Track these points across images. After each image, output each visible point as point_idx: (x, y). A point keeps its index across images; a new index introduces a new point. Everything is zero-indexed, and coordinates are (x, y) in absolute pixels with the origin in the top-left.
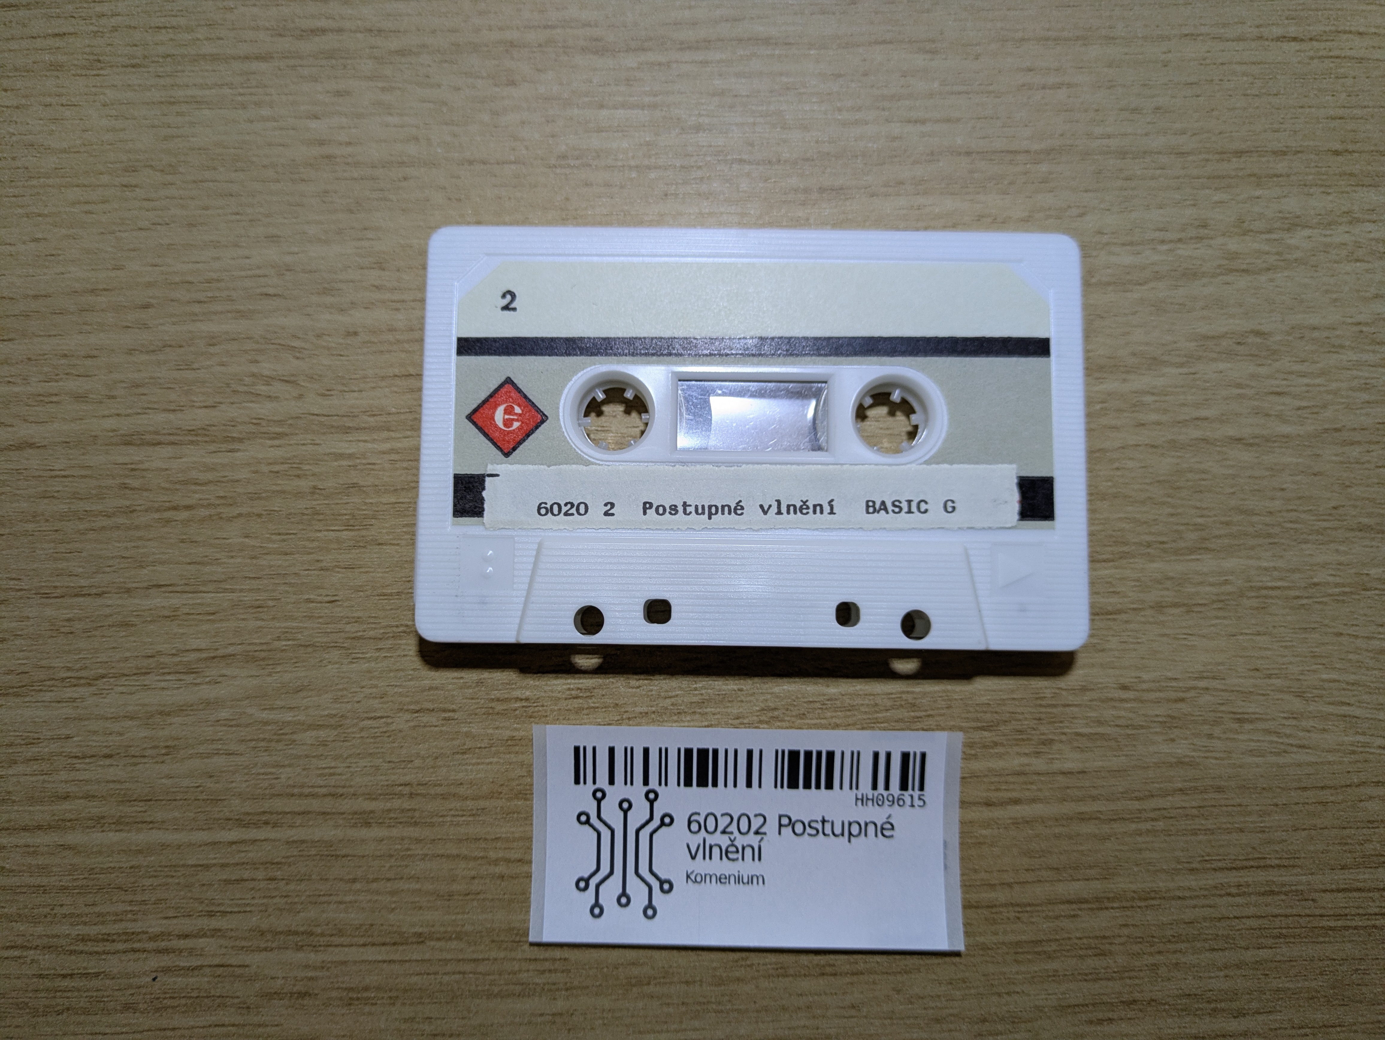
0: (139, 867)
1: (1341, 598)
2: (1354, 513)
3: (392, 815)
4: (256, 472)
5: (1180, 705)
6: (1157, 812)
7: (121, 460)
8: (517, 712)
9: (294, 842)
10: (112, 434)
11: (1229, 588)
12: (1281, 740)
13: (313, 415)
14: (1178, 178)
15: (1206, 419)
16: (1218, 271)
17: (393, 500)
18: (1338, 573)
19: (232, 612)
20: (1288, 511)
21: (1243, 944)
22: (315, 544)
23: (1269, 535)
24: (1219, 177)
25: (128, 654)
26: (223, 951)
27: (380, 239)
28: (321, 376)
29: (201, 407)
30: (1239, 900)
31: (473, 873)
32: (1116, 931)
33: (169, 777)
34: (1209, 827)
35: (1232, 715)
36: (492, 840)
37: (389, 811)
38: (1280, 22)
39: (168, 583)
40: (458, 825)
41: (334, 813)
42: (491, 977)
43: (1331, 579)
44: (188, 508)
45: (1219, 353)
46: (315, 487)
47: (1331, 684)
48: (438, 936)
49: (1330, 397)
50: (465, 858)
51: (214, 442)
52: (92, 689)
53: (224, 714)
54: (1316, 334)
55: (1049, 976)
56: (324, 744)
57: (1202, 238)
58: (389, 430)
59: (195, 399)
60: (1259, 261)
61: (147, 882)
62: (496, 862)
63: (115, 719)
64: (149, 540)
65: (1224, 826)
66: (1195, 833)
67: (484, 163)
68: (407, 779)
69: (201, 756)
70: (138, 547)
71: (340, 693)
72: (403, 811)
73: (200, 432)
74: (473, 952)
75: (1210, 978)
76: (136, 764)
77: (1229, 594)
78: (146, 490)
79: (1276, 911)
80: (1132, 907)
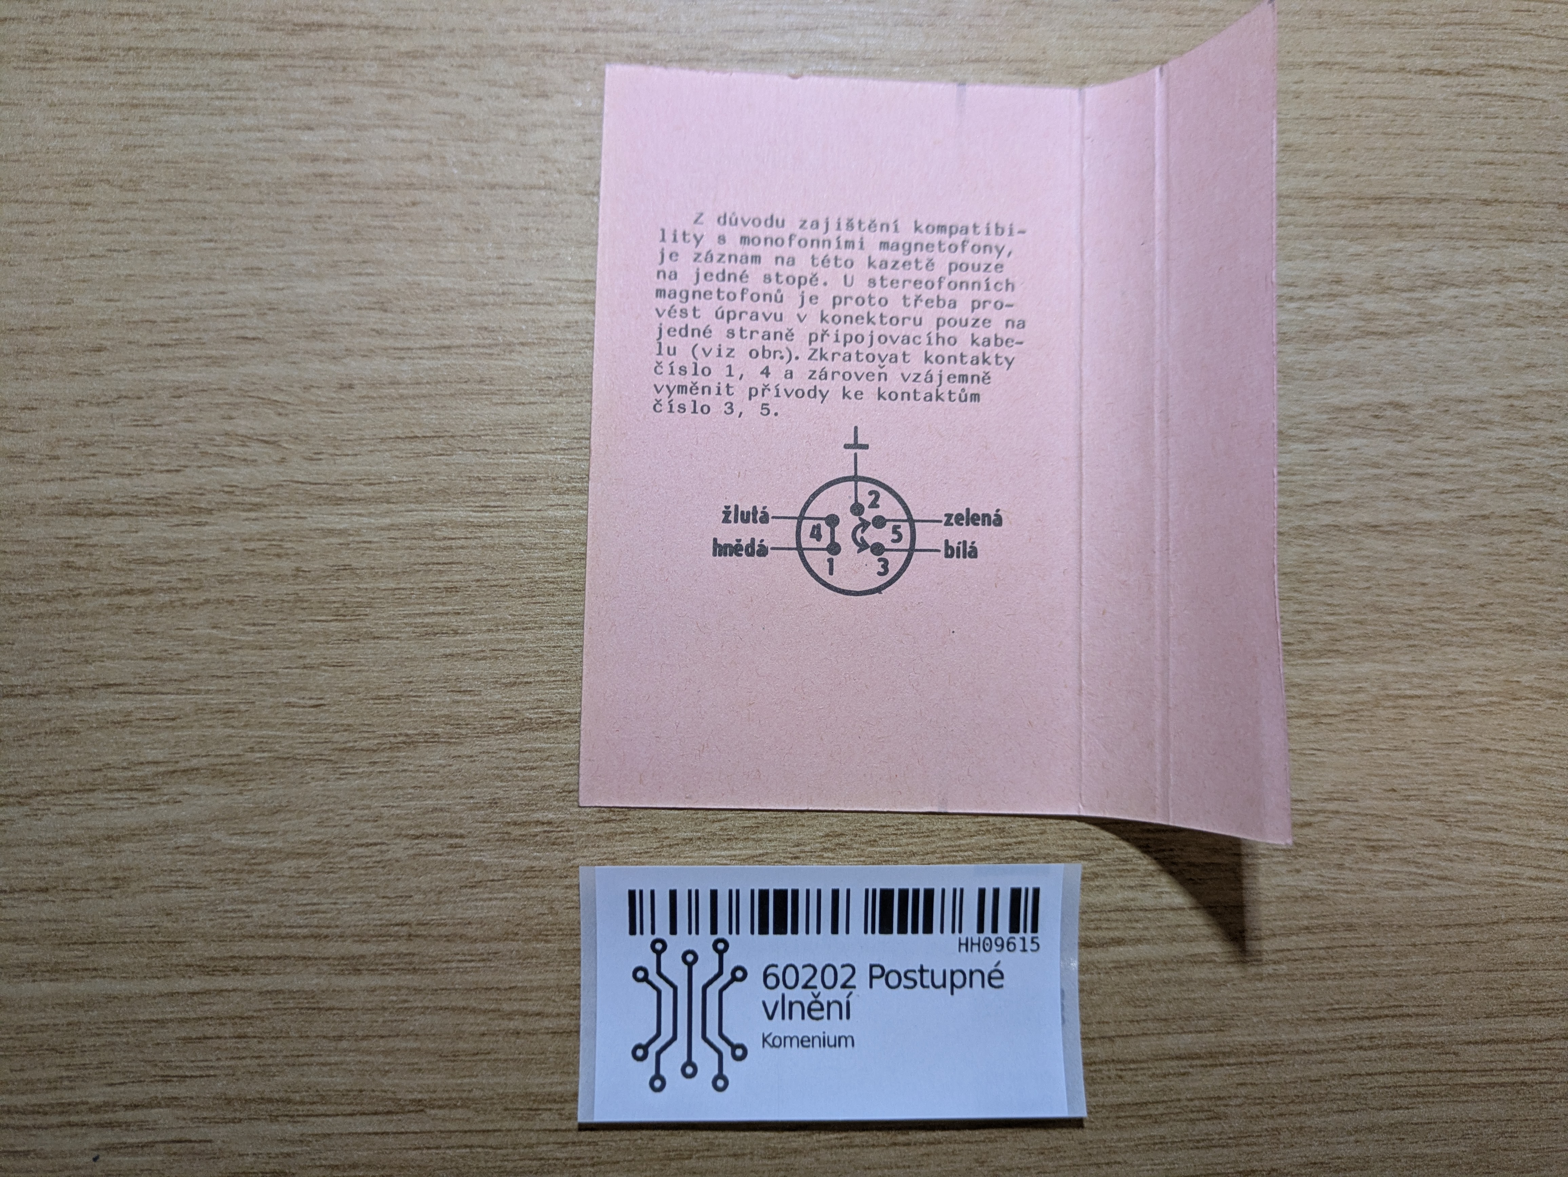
0: (79, 1023)
1: (1488, 709)
2: (1504, 612)
3: (386, 961)
4: (227, 550)
5: (1306, 831)
6: (1280, 954)
7: (63, 533)
8: (538, 838)
9: (268, 992)
10: (52, 502)
11: (1362, 697)
12: (1420, 871)
13: (298, 482)
14: (1310, 226)
15: (1338, 502)
16: (1354, 333)
17: (393, 585)
18: (1485, 680)
19: (195, 718)
20: (1430, 609)
21: (1375, 1104)
22: (299, 637)
23: (1408, 637)
24: (1356, 226)
25: (68, 767)
26: (182, 1123)
27: (381, 274)
28: (307, 436)
29: (162, 472)
30: (1373, 1054)
31: (483, 1028)
32: (1233, 1091)
33: (118, 915)
34: (1339, 970)
35: (1365, 843)
36: (506, 989)
37: (383, 955)
38: (1424, 53)
39: (118, 681)
40: (465, 972)
41: (316, 959)
42: (503, 1152)
43: (1477, 687)
44: (145, 592)
45: (1354, 427)
46: (298, 569)
47: (1477, 807)
48: (440, 1103)
49: (1477, 479)
50: (474, 1011)
51: (176, 513)
52: (26, 808)
53: (186, 839)
54: (1462, 407)
55: (1155, 1144)
56: (306, 876)
57: (1335, 296)
58: (388, 502)
59: (155, 461)
60: (1401, 323)
61: (88, 1042)
62: (510, 1016)
63: (53, 845)
64: (96, 630)
65: (1356, 970)
66: (1322, 977)
67: (509, 188)
68: (405, 917)
69: (157, 889)
70: (83, 638)
71: (325, 816)
72: (399, 955)
73: (160, 501)
74: (483, 1122)
75: (1339, 1143)
76: (75, 900)
77: (1362, 703)
78: (94, 570)
79: (1413, 1067)
80: (1251, 1063)
